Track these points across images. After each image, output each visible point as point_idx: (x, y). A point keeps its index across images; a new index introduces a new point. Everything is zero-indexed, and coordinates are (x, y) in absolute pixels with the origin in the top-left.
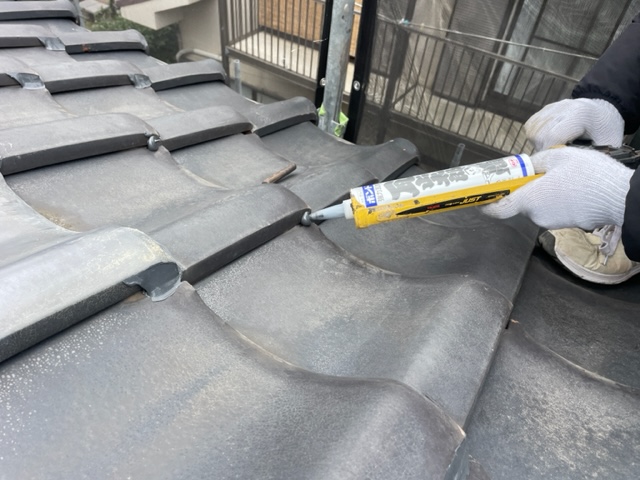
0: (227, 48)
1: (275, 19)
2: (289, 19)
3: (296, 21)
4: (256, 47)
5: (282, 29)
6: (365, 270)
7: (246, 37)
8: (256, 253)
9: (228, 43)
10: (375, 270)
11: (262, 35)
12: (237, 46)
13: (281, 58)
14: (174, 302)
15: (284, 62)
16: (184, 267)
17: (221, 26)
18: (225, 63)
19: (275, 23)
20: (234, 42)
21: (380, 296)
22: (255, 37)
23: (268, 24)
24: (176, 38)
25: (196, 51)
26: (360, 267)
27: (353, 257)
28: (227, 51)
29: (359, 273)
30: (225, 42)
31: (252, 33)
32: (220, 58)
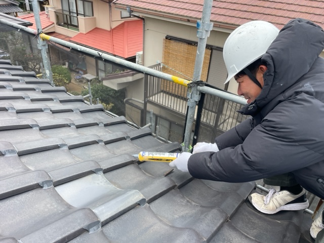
0: (146, 99)
1: (168, 88)
2: (174, 88)
3: (177, 89)
4: (159, 99)
5: (171, 91)
6: (191, 204)
7: (155, 95)
8: (163, 197)
9: (147, 97)
10: (194, 203)
11: (162, 94)
12: (151, 98)
13: (169, 104)
14: (145, 208)
15: (171, 106)
16: (147, 200)
17: (145, 90)
18: (145, 105)
19: (168, 89)
20: (150, 97)
21: (194, 211)
22: (159, 94)
23: (165, 90)
24: (125, 93)
25: (133, 99)
26: (190, 202)
27: (188, 199)
28: (146, 100)
29: (189, 204)
30: (146, 96)
31: (158, 93)
32: (143, 102)
